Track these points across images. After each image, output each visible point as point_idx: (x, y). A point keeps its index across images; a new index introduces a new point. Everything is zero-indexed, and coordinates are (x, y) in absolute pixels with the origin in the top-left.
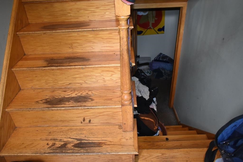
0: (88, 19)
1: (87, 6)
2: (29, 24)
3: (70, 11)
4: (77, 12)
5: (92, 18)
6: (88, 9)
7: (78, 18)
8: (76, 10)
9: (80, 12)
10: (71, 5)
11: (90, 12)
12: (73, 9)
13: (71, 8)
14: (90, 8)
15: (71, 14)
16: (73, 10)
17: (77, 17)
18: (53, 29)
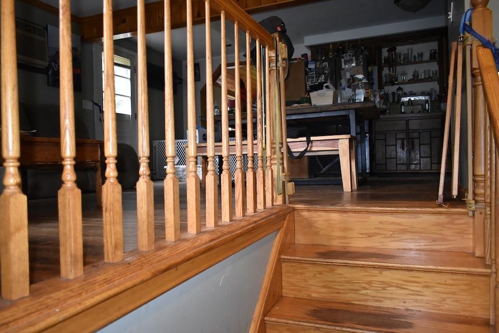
0: (403, 307)
1: (404, 281)
2: (282, 296)
3: (367, 284)
4: (382, 289)
5: (413, 306)
6: (405, 287)
7: (381, 301)
8: (379, 286)
9: (388, 290)
10: (371, 274)
11: (411, 292)
12: (374, 282)
13: (371, 280)
14: (411, 286)
15: (369, 291)
16: (372, 283)
17: (380, 299)
18: (334, 322)
